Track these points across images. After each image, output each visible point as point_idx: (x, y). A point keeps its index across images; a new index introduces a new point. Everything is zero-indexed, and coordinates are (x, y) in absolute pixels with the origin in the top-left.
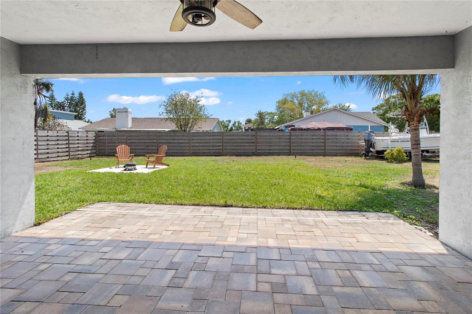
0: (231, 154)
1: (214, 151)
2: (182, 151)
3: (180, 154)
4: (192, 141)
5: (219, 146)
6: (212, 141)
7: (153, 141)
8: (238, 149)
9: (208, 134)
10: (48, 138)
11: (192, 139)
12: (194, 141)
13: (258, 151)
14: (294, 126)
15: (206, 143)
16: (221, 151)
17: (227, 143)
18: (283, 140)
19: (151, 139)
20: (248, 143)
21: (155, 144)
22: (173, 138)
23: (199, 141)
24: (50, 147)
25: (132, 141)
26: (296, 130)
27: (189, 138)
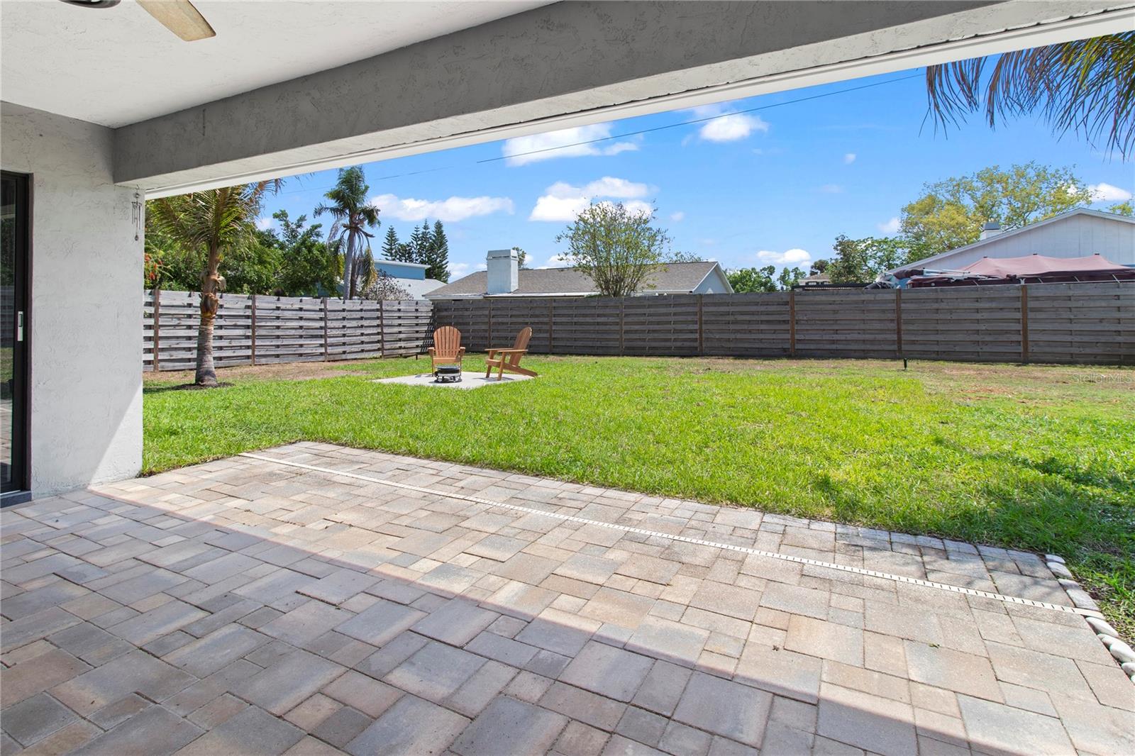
0: (723, 352)
1: (679, 344)
2: (604, 344)
3: (600, 351)
4: (625, 320)
5: (691, 332)
6: (672, 318)
7: (541, 319)
8: (741, 340)
9: (664, 302)
10: (344, 314)
11: (626, 315)
12: (630, 319)
13: (798, 346)
14: (921, 273)
15: (658, 323)
16: (697, 344)
17: (712, 322)
18: (876, 316)
19: (537, 316)
20: (768, 322)
21: (545, 327)
22: (584, 312)
23: (642, 319)
24: (348, 332)
25: (500, 320)
26: (929, 285)
27: (618, 312)
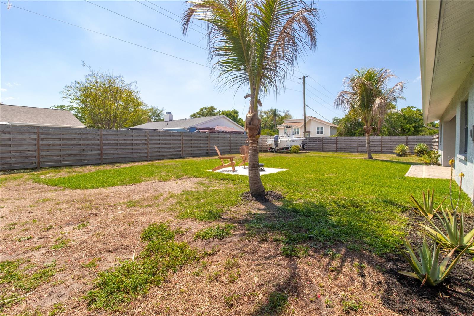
0: (190, 155)
1: (175, 153)
2: (139, 155)
3: (136, 159)
4: (150, 142)
5: (179, 148)
6: (172, 142)
7: (93, 142)
8: (195, 150)
9: (168, 134)
11: (150, 140)
12: (153, 142)
13: (211, 152)
15: (165, 144)
16: (181, 153)
17: (186, 144)
19: (88, 140)
20: (203, 143)
21: (96, 147)
22: (125, 138)
23: (159, 142)
27: (146, 139)
